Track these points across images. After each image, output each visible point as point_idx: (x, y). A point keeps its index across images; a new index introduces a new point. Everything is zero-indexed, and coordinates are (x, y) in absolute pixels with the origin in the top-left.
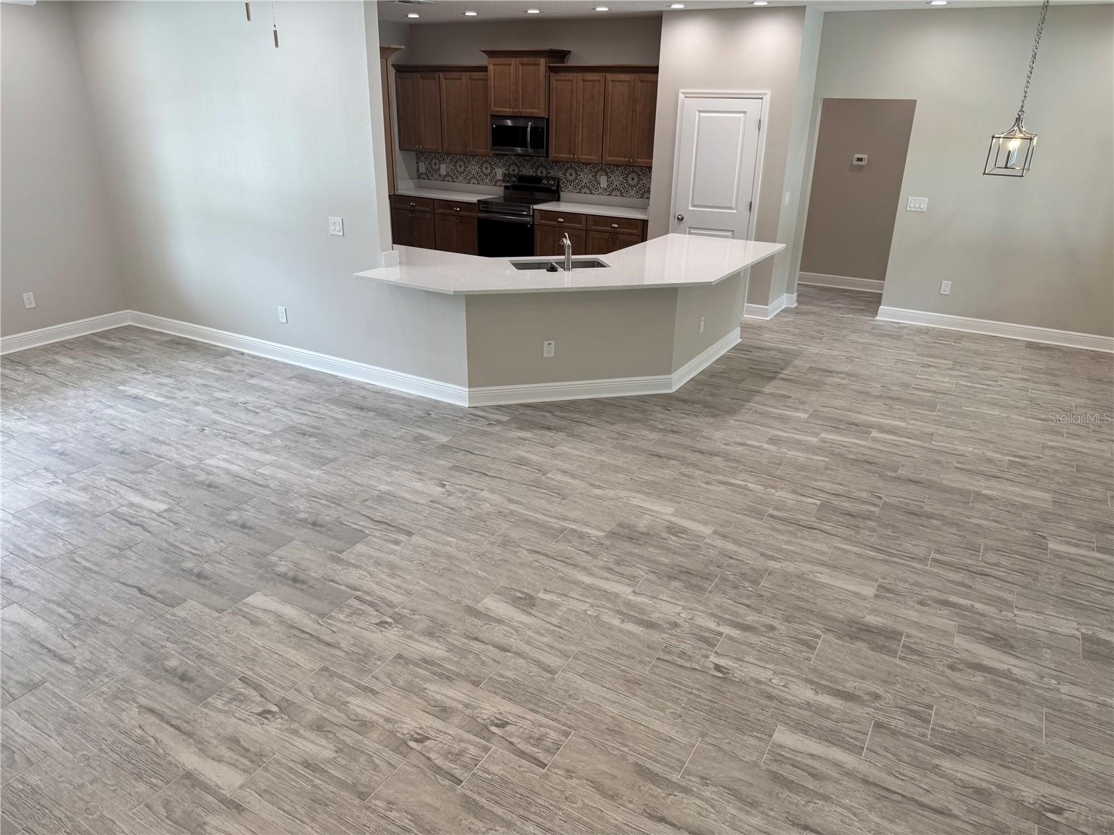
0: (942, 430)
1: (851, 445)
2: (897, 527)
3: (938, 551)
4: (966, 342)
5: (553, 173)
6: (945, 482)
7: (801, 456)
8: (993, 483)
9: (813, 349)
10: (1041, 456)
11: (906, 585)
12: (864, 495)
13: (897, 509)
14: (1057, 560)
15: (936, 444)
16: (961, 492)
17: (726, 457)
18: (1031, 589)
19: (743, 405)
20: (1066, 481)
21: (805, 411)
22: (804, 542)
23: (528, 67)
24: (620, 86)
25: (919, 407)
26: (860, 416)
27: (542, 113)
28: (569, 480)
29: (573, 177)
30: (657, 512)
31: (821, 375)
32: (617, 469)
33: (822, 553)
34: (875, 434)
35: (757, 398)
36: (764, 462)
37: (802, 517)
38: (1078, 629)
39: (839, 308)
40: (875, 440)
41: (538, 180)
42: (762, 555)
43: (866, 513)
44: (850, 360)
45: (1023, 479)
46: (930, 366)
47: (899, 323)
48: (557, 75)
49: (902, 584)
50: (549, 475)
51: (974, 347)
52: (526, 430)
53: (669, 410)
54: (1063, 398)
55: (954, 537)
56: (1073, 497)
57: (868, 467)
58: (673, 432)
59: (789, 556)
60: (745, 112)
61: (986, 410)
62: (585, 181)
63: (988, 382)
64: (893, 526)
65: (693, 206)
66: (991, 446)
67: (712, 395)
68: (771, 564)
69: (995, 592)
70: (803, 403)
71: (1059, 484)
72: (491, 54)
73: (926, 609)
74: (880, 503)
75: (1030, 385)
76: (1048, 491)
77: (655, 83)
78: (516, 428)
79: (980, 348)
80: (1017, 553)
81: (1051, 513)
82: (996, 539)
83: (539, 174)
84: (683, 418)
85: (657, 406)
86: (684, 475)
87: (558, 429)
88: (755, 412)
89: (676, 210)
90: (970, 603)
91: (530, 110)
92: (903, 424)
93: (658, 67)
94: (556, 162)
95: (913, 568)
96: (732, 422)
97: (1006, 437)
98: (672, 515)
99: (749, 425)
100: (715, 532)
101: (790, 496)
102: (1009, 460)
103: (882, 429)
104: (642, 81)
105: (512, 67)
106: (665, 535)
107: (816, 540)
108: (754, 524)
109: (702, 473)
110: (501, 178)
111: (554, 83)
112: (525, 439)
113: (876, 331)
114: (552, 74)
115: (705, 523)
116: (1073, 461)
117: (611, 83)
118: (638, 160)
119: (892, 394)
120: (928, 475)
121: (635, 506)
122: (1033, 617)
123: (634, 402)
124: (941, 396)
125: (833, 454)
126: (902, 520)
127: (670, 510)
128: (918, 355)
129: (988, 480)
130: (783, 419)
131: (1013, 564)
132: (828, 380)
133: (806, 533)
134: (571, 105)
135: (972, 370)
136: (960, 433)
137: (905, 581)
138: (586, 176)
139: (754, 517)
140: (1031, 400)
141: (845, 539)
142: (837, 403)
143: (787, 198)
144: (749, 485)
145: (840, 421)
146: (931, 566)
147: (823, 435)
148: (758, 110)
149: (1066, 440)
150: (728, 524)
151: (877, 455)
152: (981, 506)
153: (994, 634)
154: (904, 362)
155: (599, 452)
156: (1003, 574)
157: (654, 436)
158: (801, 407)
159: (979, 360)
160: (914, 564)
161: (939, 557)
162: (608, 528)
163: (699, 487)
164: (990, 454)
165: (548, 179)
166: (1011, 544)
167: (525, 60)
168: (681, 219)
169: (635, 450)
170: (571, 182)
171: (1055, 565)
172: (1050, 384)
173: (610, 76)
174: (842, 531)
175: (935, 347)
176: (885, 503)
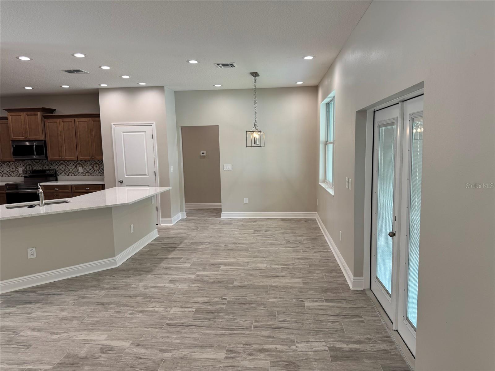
0: (252, 260)
1: (210, 275)
2: (235, 313)
3: (256, 321)
4: (258, 222)
5: (52, 168)
6: (256, 284)
7: (185, 286)
8: (277, 279)
9: (194, 234)
10: (294, 263)
11: (242, 346)
12: (218, 299)
13: (234, 303)
14: (310, 311)
15: (250, 267)
16: (263, 287)
17: (145, 296)
18: (302, 330)
19: (157, 266)
20: (306, 272)
21: (189, 263)
22: (186, 335)
23: (31, 116)
24: (82, 124)
25: (241, 251)
26: (215, 260)
27: (41, 138)
28: (35, 333)
29: (64, 169)
30: (95, 341)
31: (197, 245)
32: (73, 318)
33: (195, 339)
34: (222, 267)
35: (165, 261)
36: (166, 294)
37: (185, 320)
38: (326, 345)
39: (205, 216)
40: (223, 270)
41: (44, 171)
42: (161, 350)
43: (219, 309)
44: (210, 236)
45: (288, 275)
46: (245, 233)
47: (231, 219)
48: (48, 120)
49: (239, 346)
50: (22, 334)
51: (261, 223)
52: (12, 307)
53: (114, 277)
54: (298, 238)
55: (263, 311)
56: (310, 279)
57: (219, 284)
58: (115, 288)
59: (176, 347)
60: (145, 132)
61: (269, 248)
62: (71, 170)
63: (269, 236)
64: (233, 313)
65: (127, 175)
66: (273, 262)
67: (140, 264)
68: (167, 355)
69: (285, 337)
70: (188, 259)
71: (304, 274)
72: (9, 110)
73: (252, 357)
74: (225, 302)
75: (285, 235)
76: (299, 278)
77: (100, 121)
78: (5, 307)
79: (264, 223)
80: (293, 312)
81: (303, 288)
82: (282, 307)
83: (44, 169)
84: (121, 279)
85: (107, 276)
86: (117, 312)
87: (36, 302)
88: (163, 268)
89: (118, 178)
90: (273, 346)
91: (34, 137)
92: (235, 260)
93: (100, 114)
94: (54, 161)
95: (244, 334)
96: (150, 276)
97: (279, 257)
98: (106, 340)
99: (159, 276)
100: (132, 344)
101: (178, 310)
102: (282, 267)
103: (225, 264)
104: (93, 121)
105: (22, 116)
106: (97, 355)
107: (192, 333)
108: (157, 332)
109: (128, 308)
110: (22, 172)
111: (47, 124)
112: (9, 313)
113: (221, 223)
114: (45, 119)
115: (126, 339)
116: (307, 263)
117: (78, 122)
118: (97, 157)
119: (229, 248)
120: (248, 282)
121: (80, 340)
122: (305, 346)
123: (93, 276)
124: (250, 245)
125: (202, 282)
126: (237, 309)
127: (105, 337)
128: (239, 230)
129: (274, 278)
130: (177, 269)
131: (292, 318)
132: (201, 247)
133: (187, 329)
134: (58, 134)
135: (262, 232)
136: (260, 259)
137: (241, 343)
138: (71, 167)
139: (157, 328)
140: (286, 240)
141: (208, 327)
142: (204, 256)
143: (171, 169)
144: (157, 309)
145: (206, 264)
146: (253, 330)
147: (198, 273)
148: (151, 130)
149: (302, 254)
150: (141, 336)
151: (223, 277)
152: (273, 292)
153: (289, 362)
154: (234, 234)
155: (63, 310)
156: (288, 325)
157: (103, 293)
158: (187, 261)
159: (264, 228)
160: (244, 332)
161: (256, 324)
162: (57, 361)
163: (126, 317)
164: (274, 266)
165: (49, 170)
166: (289, 308)
167: (29, 113)
168: (122, 182)
169: (88, 304)
170: (63, 171)
171: (310, 314)
172: (292, 233)
173: (76, 119)
174: (207, 323)
175: (245, 226)
176: (229, 302)
